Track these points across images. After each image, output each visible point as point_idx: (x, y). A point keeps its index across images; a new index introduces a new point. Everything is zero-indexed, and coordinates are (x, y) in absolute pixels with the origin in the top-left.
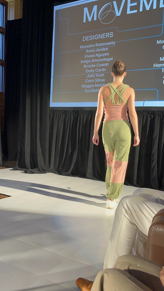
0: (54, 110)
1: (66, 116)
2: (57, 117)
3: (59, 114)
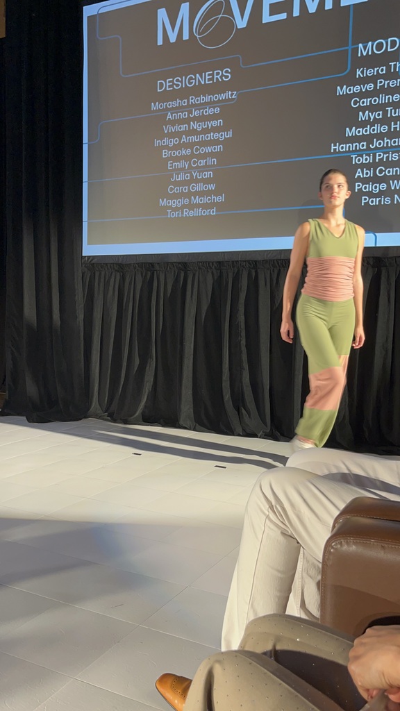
0: (93, 265)
1: (123, 278)
2: (102, 280)
3: (107, 273)
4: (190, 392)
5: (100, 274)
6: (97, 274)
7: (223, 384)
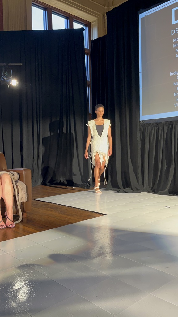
0: (145, 124)
1: (158, 129)
2: (149, 130)
3: (151, 127)
5: (148, 128)
6: (146, 128)
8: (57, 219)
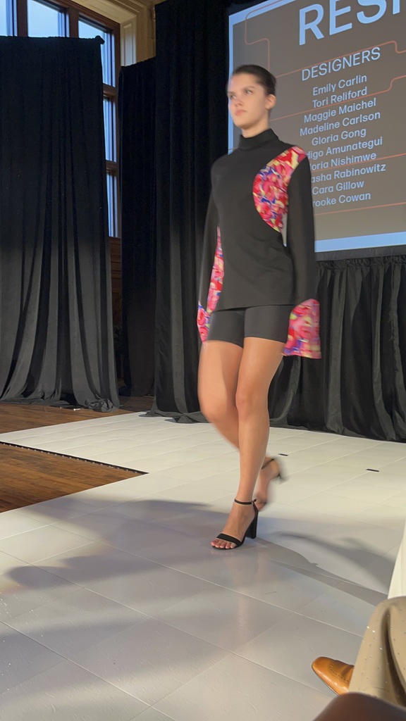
4: (338, 395)
7: (374, 386)
8: (32, 484)
